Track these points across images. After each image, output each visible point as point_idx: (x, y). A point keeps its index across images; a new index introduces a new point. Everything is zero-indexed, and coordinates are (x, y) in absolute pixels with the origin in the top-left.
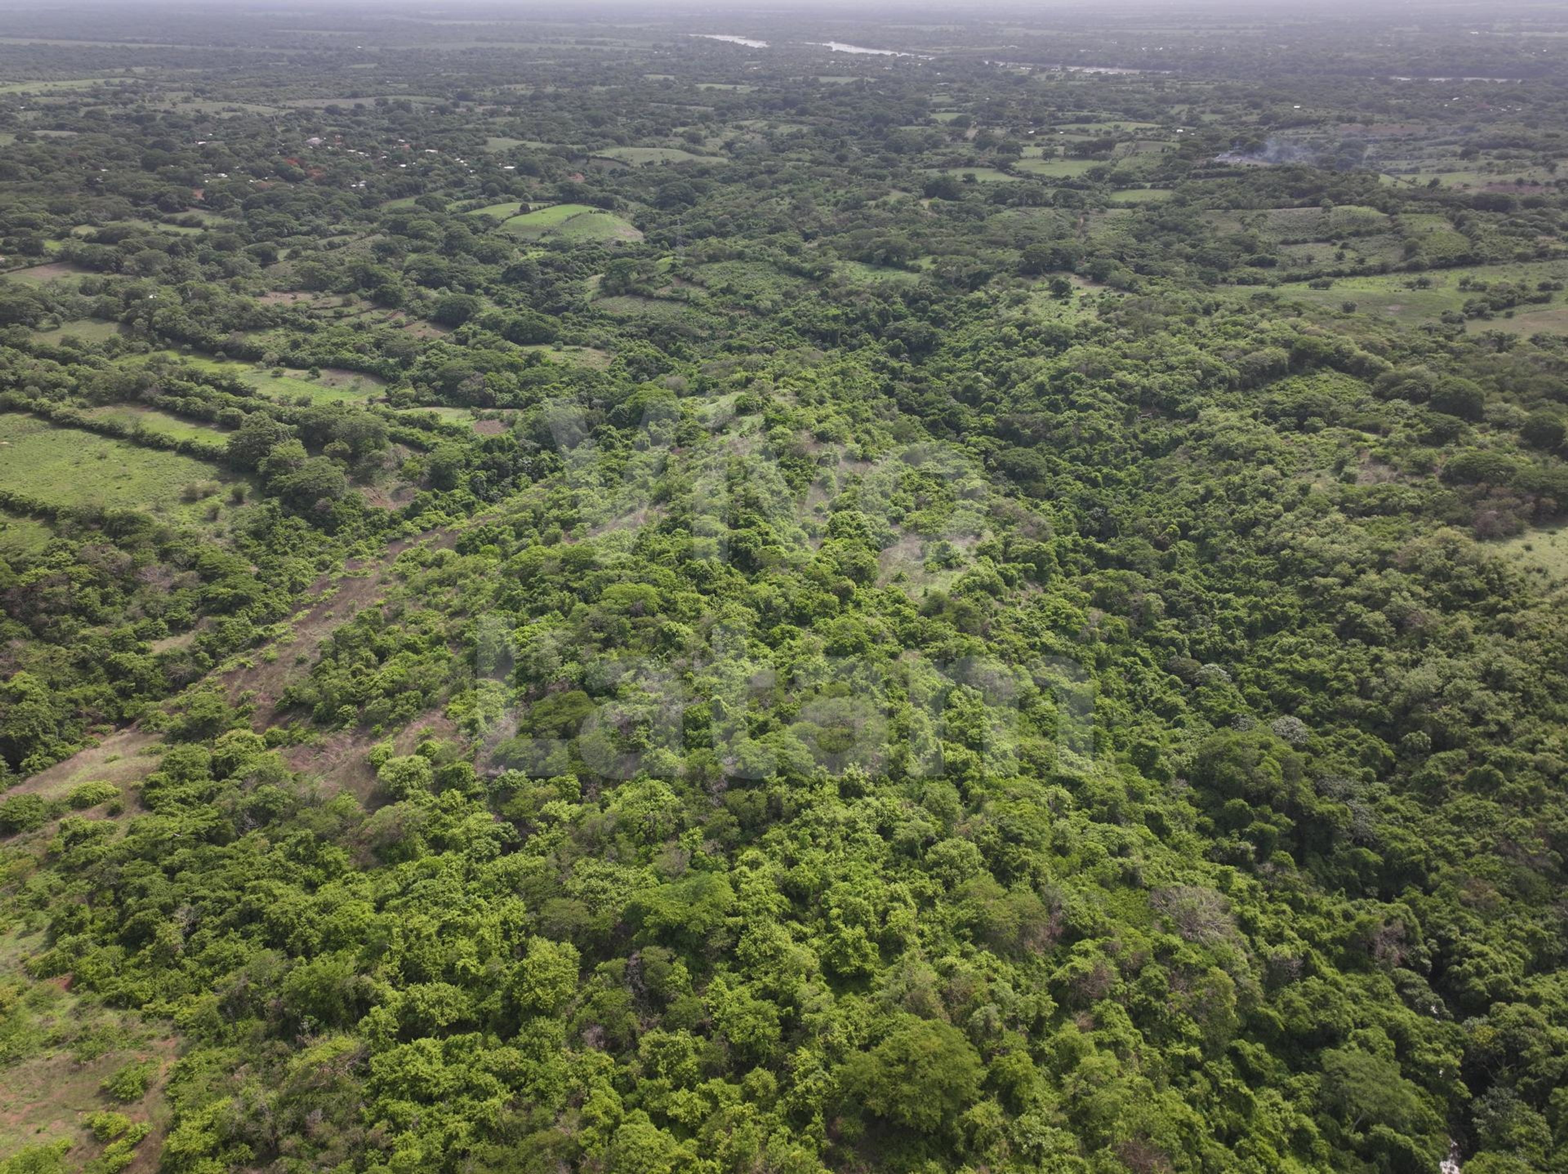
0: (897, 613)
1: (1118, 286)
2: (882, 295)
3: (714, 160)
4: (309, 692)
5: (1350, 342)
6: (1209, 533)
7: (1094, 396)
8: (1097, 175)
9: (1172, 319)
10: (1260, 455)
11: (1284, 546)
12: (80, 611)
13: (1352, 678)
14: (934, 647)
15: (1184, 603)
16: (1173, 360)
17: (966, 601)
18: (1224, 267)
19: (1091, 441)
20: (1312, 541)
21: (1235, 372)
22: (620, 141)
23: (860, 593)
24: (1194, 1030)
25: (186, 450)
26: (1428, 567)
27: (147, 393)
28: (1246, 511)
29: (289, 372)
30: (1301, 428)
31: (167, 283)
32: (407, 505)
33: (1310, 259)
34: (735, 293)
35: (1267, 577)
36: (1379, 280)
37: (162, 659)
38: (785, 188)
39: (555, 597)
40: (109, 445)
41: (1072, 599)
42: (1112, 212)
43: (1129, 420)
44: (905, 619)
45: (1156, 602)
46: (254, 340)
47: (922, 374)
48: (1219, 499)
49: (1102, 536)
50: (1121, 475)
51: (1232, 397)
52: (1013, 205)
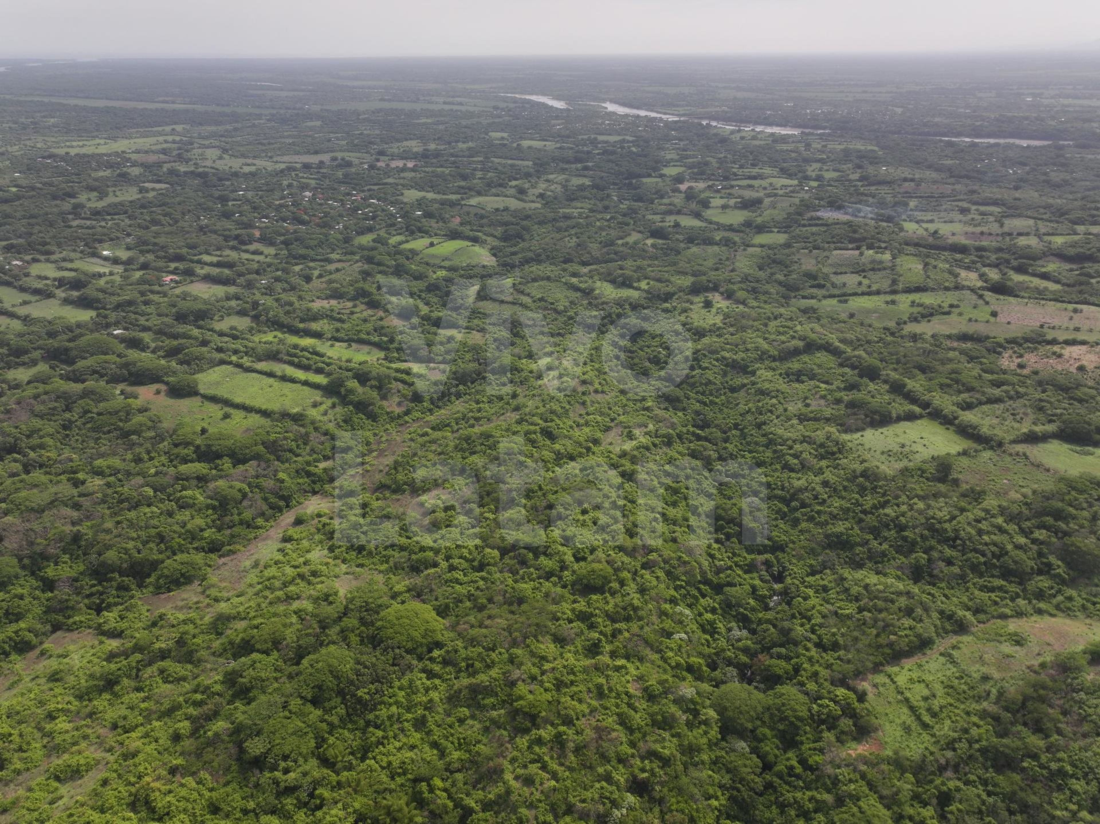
0: (608, 457)
1: (738, 302)
2: (619, 303)
3: (533, 205)
4: (388, 482)
5: (833, 339)
6: (745, 427)
7: (710, 363)
8: (748, 224)
9: (756, 323)
10: (773, 394)
11: (771, 433)
12: (290, 451)
13: (779, 483)
14: (621, 469)
15: (725, 455)
16: (749, 346)
17: (635, 453)
18: (798, 289)
19: (706, 385)
20: (780, 432)
21: (776, 353)
22: (479, 194)
23: (595, 449)
24: (684, 578)
25: (306, 383)
26: (818, 443)
27: (280, 356)
28: (762, 418)
29: (337, 344)
30: (798, 381)
31: (266, 294)
32: (404, 409)
33: (844, 284)
34: (546, 301)
35: (763, 446)
36: (875, 298)
37: (325, 470)
38: (573, 232)
39: (479, 448)
40: (271, 380)
41: (679, 453)
42: (750, 250)
43: (725, 374)
44: (611, 459)
45: (714, 455)
46: (315, 326)
47: (634, 348)
48: (753, 413)
49: (702, 428)
50: (717, 400)
51: (773, 365)
52: (698, 244)
